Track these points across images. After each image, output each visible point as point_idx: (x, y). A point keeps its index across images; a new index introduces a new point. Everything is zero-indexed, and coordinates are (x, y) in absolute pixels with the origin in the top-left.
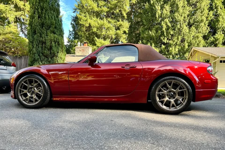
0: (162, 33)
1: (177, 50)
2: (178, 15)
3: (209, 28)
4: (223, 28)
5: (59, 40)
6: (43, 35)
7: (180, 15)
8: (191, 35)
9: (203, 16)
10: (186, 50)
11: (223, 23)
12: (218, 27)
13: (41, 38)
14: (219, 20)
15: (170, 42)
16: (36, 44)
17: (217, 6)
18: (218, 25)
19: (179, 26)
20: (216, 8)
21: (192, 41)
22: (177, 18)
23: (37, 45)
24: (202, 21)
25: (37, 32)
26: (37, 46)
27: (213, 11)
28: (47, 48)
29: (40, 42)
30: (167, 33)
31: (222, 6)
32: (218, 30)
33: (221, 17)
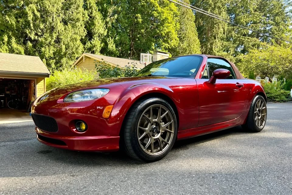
0: (27, 24)
1: (52, 52)
2: (50, 5)
3: (86, 31)
4: (99, 33)
7: (51, 4)
8: (69, 36)
9: (79, 14)
10: (63, 54)
11: (99, 28)
12: (94, 31)
14: (95, 23)
15: (40, 39)
17: (91, 6)
18: (95, 30)
19: (50, 20)
20: (91, 8)
21: (70, 44)
22: (47, 8)
24: (78, 20)
27: (88, 11)
30: (34, 25)
31: (96, 7)
32: (95, 35)
33: (96, 20)
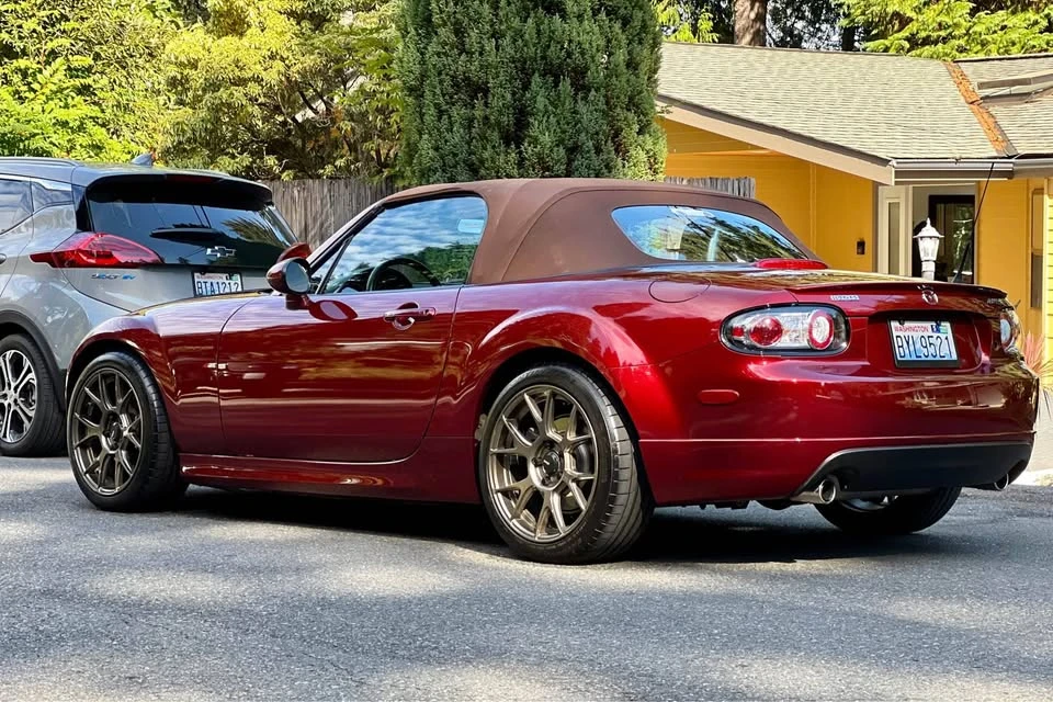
5: (583, 54)
6: (474, 34)
13: (463, 57)
16: (437, 106)
23: (441, 113)
25: (436, 19)
26: (440, 118)
28: (498, 123)
29: (456, 85)
